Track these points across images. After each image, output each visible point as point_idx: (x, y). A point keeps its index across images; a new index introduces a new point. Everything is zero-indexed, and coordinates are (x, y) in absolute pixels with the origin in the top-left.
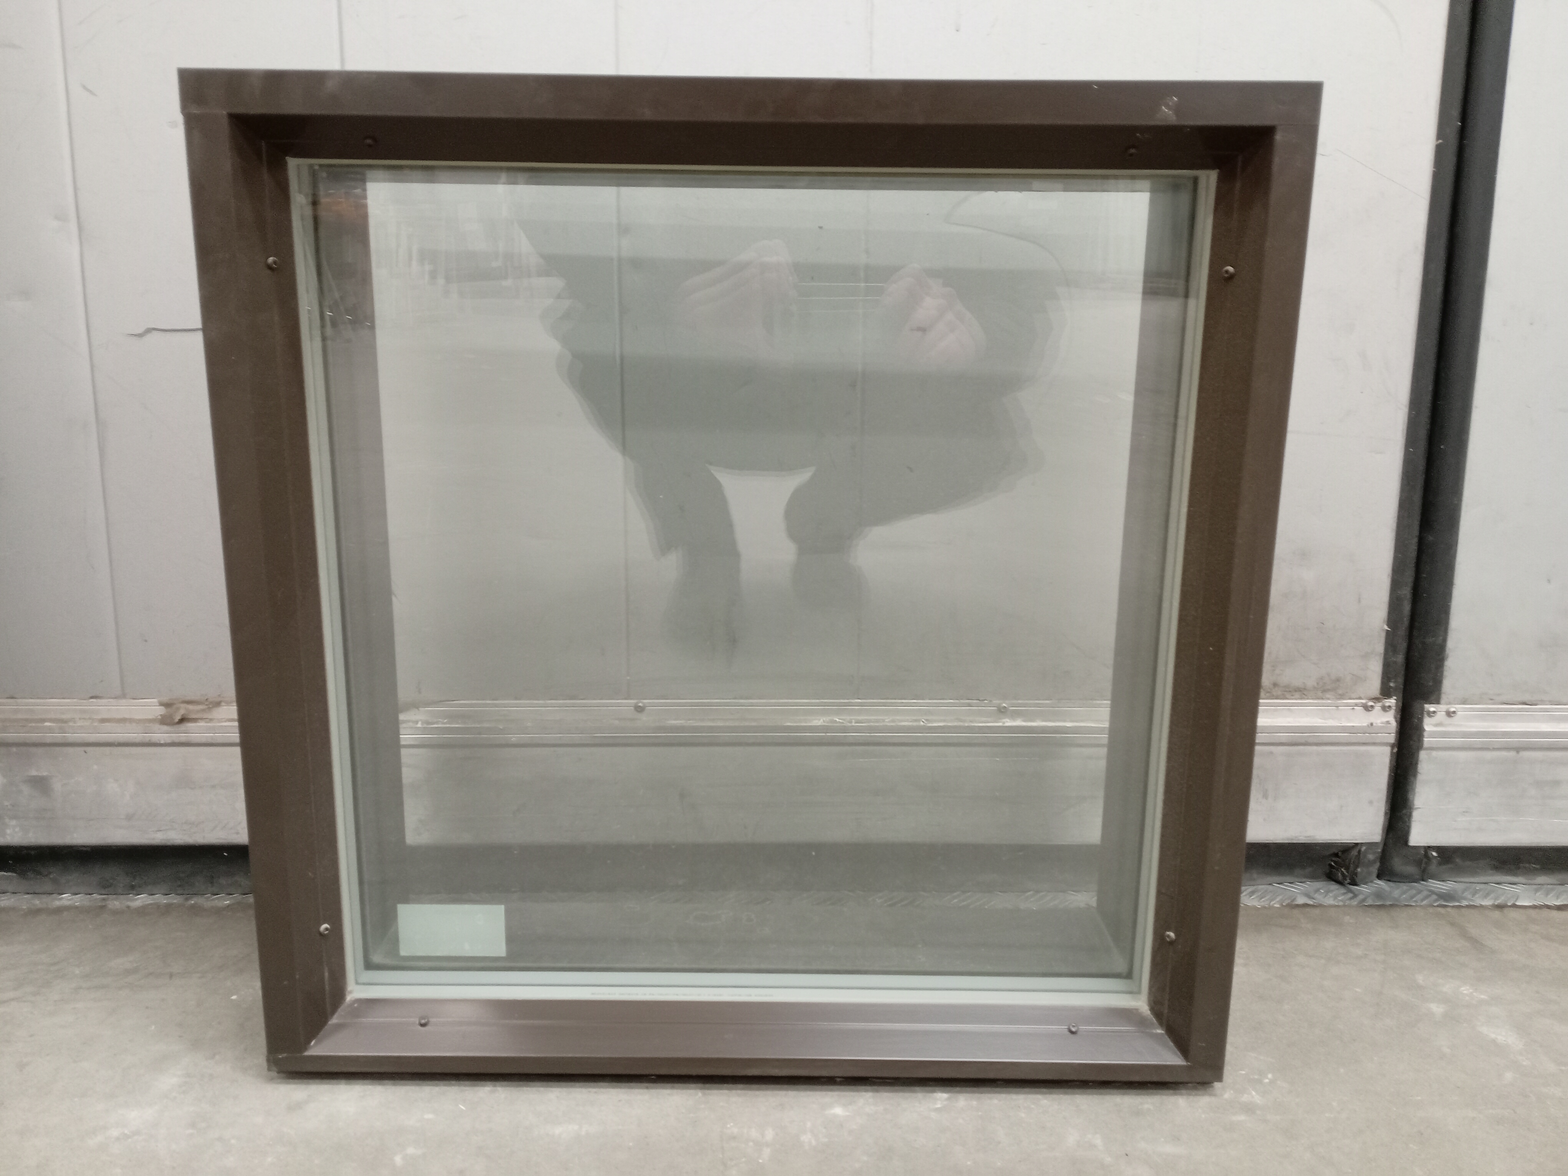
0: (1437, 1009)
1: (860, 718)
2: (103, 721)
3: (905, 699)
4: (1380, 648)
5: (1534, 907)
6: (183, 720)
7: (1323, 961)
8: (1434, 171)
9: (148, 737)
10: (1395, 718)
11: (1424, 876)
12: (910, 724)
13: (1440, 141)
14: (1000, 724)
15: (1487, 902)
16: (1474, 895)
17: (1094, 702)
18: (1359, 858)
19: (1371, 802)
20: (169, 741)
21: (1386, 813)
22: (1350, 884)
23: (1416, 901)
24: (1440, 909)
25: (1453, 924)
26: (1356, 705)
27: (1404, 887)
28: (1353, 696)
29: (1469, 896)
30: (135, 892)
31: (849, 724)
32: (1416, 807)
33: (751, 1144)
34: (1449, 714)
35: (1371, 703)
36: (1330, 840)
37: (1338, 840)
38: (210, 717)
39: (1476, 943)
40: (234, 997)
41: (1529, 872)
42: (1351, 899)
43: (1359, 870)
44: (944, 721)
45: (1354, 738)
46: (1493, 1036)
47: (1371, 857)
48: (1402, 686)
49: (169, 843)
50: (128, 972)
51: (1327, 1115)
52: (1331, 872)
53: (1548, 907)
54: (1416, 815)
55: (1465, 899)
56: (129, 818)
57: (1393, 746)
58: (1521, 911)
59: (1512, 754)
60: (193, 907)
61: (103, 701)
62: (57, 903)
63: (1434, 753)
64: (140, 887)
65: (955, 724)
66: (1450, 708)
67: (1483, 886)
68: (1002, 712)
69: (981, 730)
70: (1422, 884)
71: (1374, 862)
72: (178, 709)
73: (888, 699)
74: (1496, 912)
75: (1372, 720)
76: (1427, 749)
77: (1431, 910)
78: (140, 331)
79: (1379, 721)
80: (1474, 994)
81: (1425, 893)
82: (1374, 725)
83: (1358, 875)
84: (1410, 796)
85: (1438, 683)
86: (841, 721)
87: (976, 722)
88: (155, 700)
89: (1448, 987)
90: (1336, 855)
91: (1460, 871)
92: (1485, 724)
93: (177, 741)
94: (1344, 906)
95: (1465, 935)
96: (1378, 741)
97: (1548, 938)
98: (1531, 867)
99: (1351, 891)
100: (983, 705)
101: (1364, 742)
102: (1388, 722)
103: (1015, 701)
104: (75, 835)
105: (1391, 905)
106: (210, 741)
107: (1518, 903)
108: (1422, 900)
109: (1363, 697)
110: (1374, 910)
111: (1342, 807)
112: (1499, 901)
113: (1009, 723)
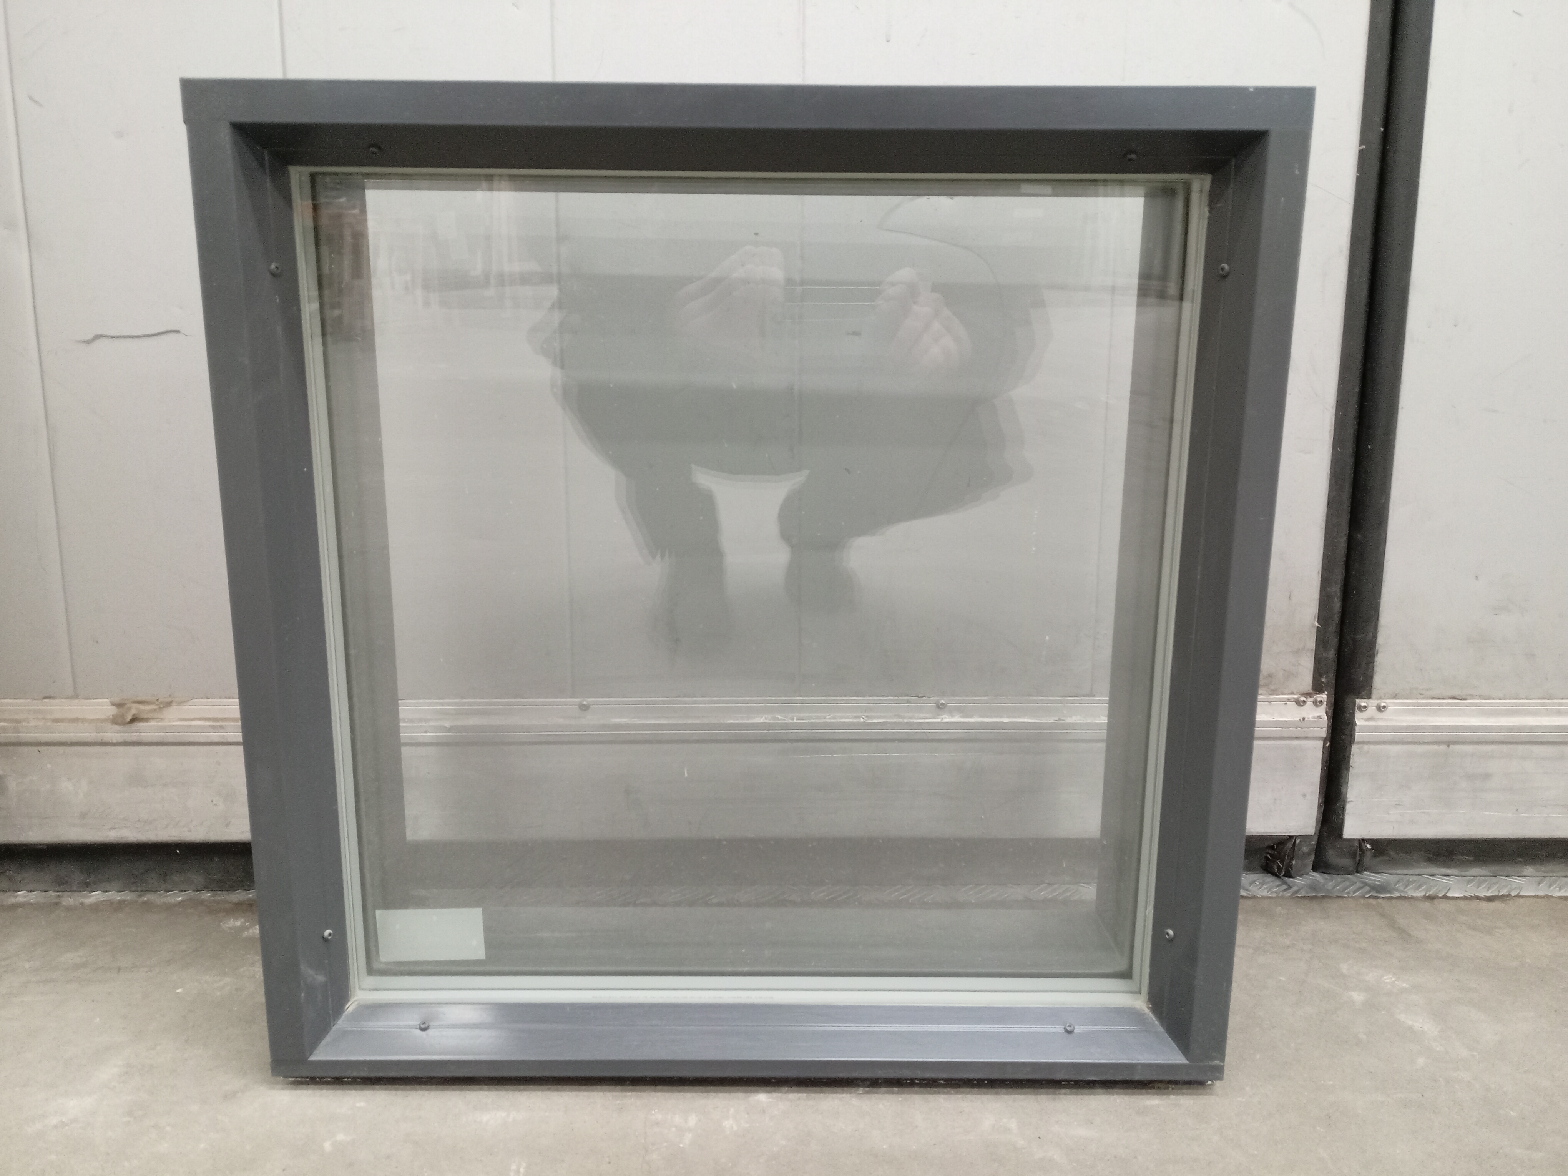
0: (1358, 997)
1: (802, 715)
2: (56, 720)
3: (846, 696)
4: (1311, 644)
5: (1465, 898)
6: (134, 720)
7: (1251, 951)
8: (1357, 176)
9: (99, 737)
10: (1327, 713)
11: (1359, 868)
12: (850, 720)
13: (1364, 147)
14: (939, 720)
15: (1419, 894)
16: (1406, 887)
17: (1031, 698)
18: (1293, 852)
19: (1304, 795)
20: (121, 741)
21: (1319, 806)
22: (1285, 876)
23: (1348, 893)
24: (1371, 901)
25: (1383, 915)
26: (1289, 700)
27: (1339, 878)
28: (1286, 691)
29: (1402, 888)
30: (89, 889)
31: (791, 721)
32: (1348, 800)
33: (674, 1129)
34: (1380, 709)
35: (1303, 698)
36: (1266, 833)
37: (1273, 833)
38: (161, 717)
39: (1403, 933)
40: (179, 991)
41: (1462, 864)
42: (1285, 890)
43: (1294, 862)
44: (884, 717)
45: (1287, 732)
46: (1410, 1023)
47: (1305, 849)
48: (1334, 682)
49: (123, 841)
50: (77, 967)
51: (1239, 1099)
52: (1267, 864)
53: (1478, 898)
54: (1349, 807)
55: (1397, 890)
56: (83, 816)
57: (1325, 741)
58: (1451, 902)
59: (1443, 747)
60: (145, 903)
61: (57, 701)
62: (13, 900)
63: (1366, 747)
64: (95, 884)
65: (895, 720)
66: (1381, 703)
67: (1415, 878)
68: (941, 707)
69: (920, 726)
70: (1356, 876)
71: (1309, 854)
72: (129, 709)
73: (829, 696)
74: (1427, 903)
75: (1304, 715)
76: (1358, 743)
77: (1362, 901)
78: (90, 337)
79: (1311, 716)
80: (1396, 982)
81: (1359, 885)
82: (1306, 719)
83: (1293, 866)
84: (1343, 790)
85: (1369, 679)
86: (783, 718)
87: (915, 718)
88: (107, 700)
89: (1371, 976)
90: (1272, 847)
91: (1393, 863)
92: (1416, 718)
93: (129, 740)
94: (1278, 897)
95: (1392, 924)
96: (1310, 735)
97: (1475, 928)
98: (1465, 860)
99: (1286, 883)
100: (922, 702)
101: (1297, 736)
102: (1320, 717)
103: (952, 698)
104: (30, 833)
105: (1323, 897)
106: (160, 740)
107: (1448, 895)
108: (1354, 892)
109: (1295, 692)
110: (1306, 902)
111: (1275, 799)
112: (1431, 893)
113: (947, 719)
